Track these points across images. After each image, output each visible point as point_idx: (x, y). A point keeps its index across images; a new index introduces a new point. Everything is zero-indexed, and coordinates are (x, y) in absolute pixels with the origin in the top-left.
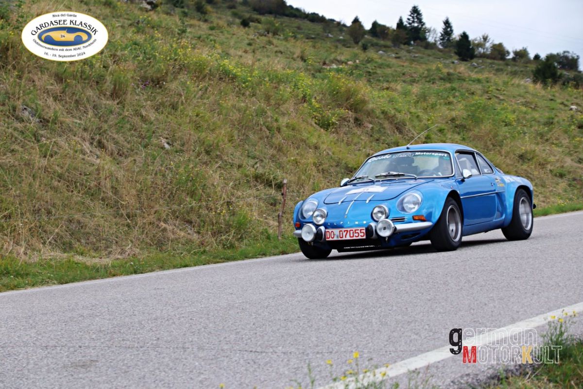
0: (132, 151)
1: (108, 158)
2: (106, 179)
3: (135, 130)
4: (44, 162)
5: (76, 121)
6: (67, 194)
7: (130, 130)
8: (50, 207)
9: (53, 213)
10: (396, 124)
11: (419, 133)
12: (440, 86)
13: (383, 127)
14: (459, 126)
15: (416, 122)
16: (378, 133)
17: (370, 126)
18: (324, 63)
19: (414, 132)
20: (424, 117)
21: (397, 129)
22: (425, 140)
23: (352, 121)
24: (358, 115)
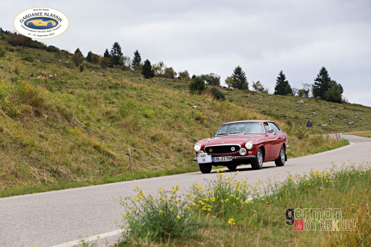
10: (65, 115)
11: (82, 122)
12: (109, 92)
13: (56, 118)
14: (111, 118)
15: (81, 115)
16: (52, 121)
17: (47, 116)
18: (32, 76)
19: (78, 121)
20: (87, 111)
21: (66, 118)
22: (86, 126)
23: (33, 113)
24: (38, 109)
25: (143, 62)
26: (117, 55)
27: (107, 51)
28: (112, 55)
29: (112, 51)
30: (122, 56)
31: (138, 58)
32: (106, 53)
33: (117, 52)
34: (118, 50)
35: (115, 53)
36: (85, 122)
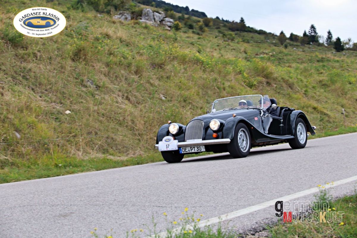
0: (144, 101)
1: (131, 105)
2: (128, 116)
3: (147, 90)
4: (96, 108)
5: (116, 86)
6: (107, 124)
7: (144, 90)
8: (97, 131)
9: (99, 134)
10: (289, 84)
11: (301, 89)
12: (317, 65)
13: (282, 86)
14: (324, 85)
15: (300, 83)
16: (279, 89)
17: (275, 86)
18: (257, 55)
19: (299, 88)
20: (305, 80)
21: (290, 87)
22: (305, 92)
23: (265, 83)
24: (269, 80)
25: (334, 39)
26: (313, 34)
27: (305, 33)
28: (309, 34)
29: (309, 31)
30: (317, 35)
31: (330, 36)
32: (305, 34)
33: (313, 32)
34: (314, 31)
35: (312, 33)
36: (304, 89)
